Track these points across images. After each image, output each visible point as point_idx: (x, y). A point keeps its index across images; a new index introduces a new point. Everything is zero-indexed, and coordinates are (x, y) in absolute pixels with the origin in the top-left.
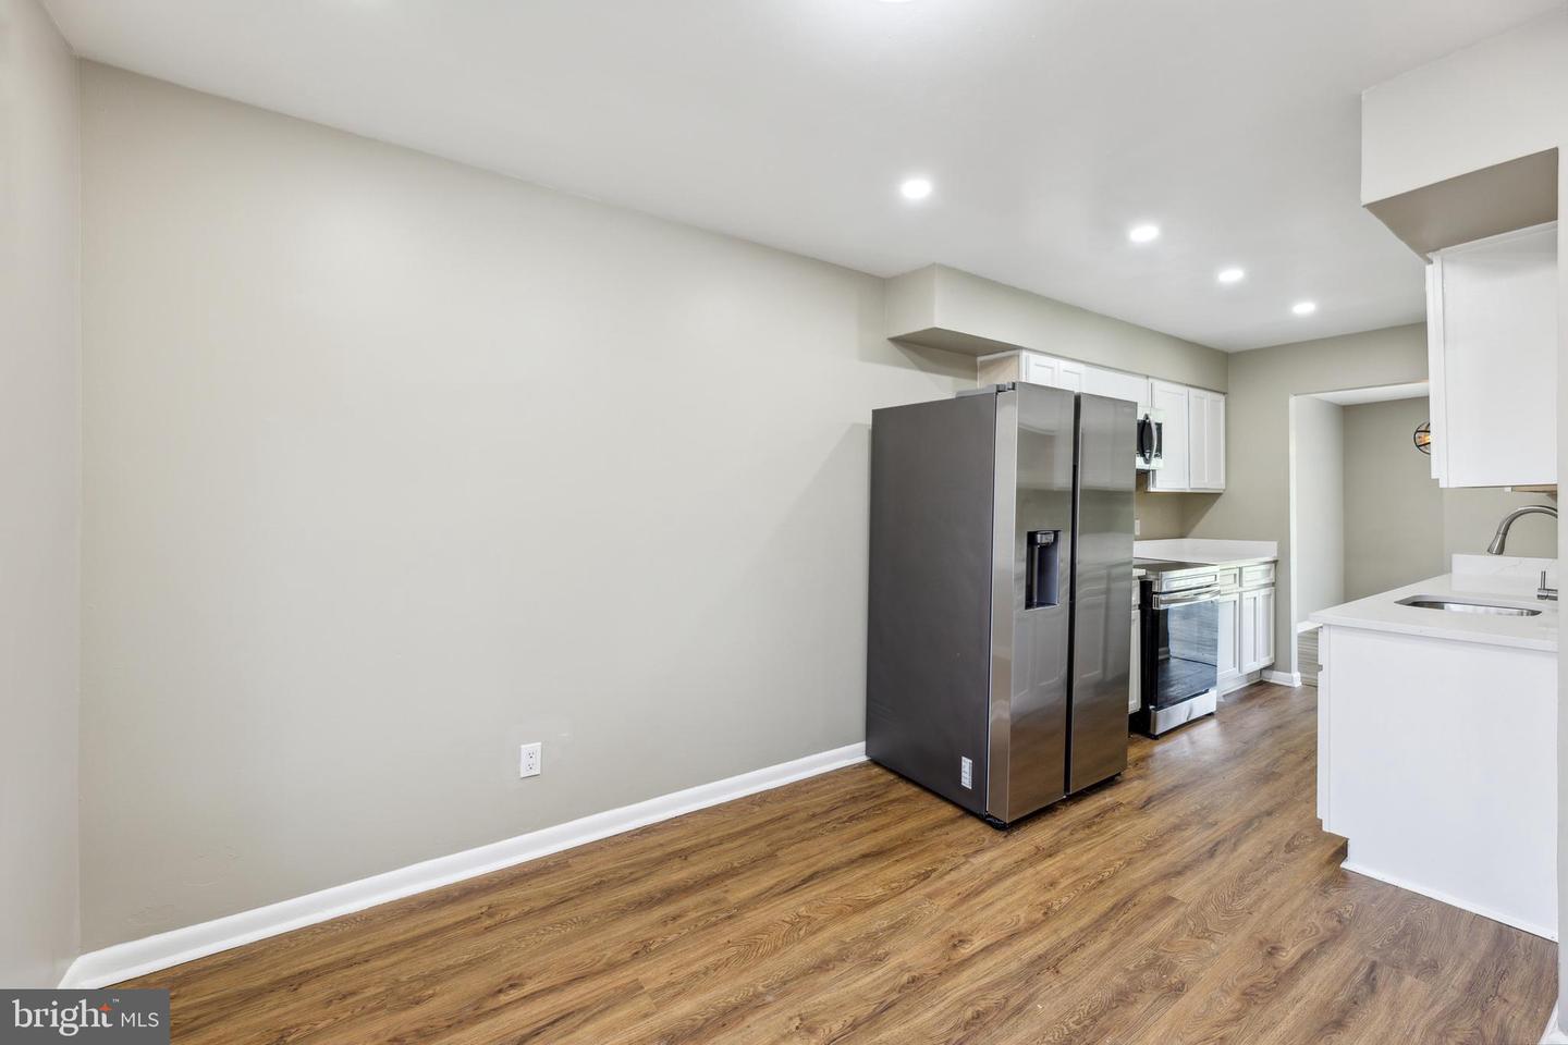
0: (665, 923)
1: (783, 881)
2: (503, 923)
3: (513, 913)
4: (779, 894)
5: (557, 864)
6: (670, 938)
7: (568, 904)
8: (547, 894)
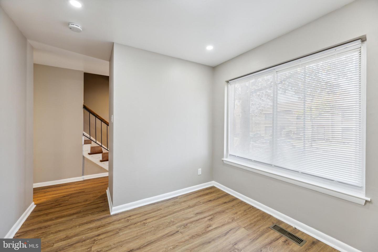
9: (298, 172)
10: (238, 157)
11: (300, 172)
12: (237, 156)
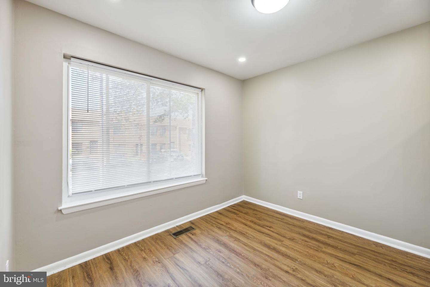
0: (303, 240)
1: (345, 259)
2: (281, 221)
3: (284, 221)
4: (338, 258)
5: (302, 221)
6: (299, 242)
7: (294, 227)
8: (293, 223)
9: (173, 179)
10: (95, 191)
11: (174, 178)
12: (93, 190)
